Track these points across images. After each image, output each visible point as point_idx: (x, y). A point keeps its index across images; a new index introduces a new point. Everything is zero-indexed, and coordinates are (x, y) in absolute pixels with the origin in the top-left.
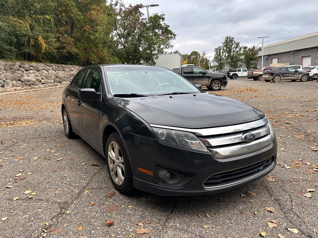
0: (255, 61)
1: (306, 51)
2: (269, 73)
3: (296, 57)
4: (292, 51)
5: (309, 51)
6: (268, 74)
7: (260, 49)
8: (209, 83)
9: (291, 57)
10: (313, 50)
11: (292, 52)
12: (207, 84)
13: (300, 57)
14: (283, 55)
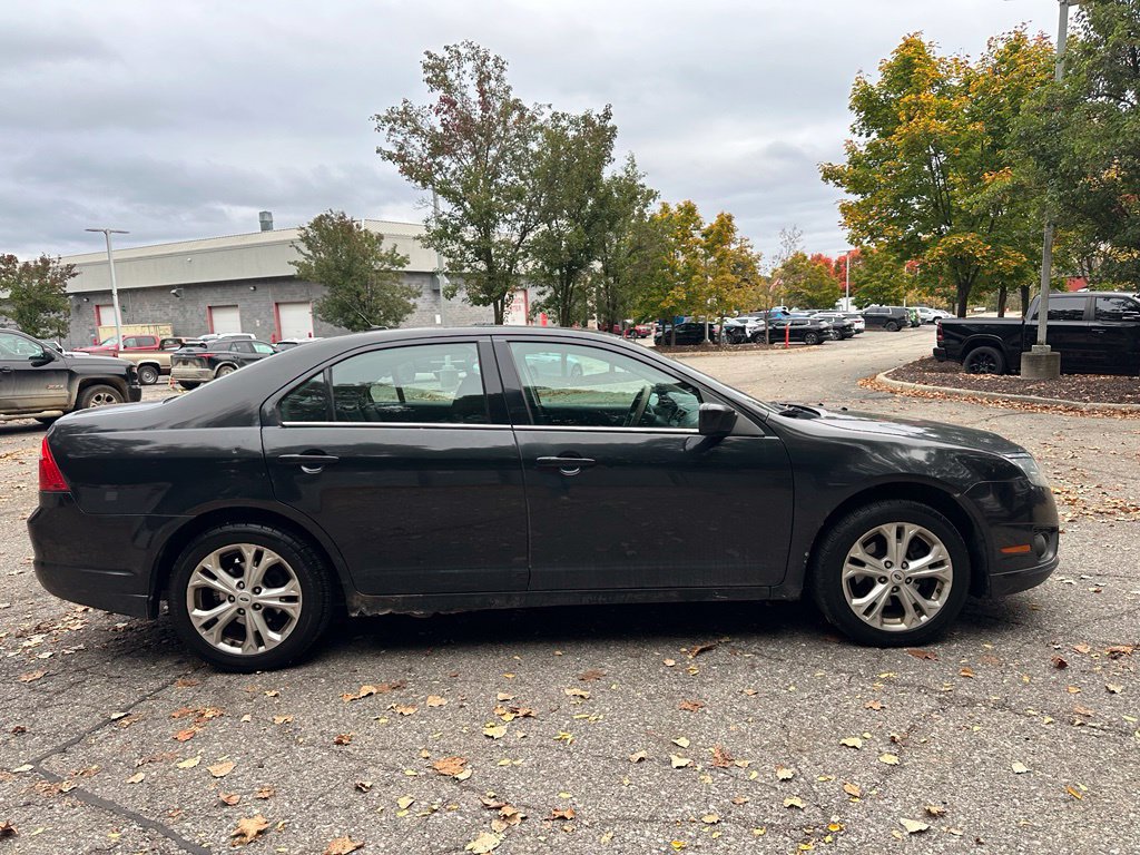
0: (56, 314)
1: (219, 290)
2: (200, 359)
3: (188, 307)
4: (173, 287)
5: (229, 292)
6: (197, 362)
7: (69, 271)
8: (70, 396)
9: (171, 307)
10: (243, 290)
11: (174, 291)
12: (64, 401)
13: (204, 306)
14: (138, 296)
